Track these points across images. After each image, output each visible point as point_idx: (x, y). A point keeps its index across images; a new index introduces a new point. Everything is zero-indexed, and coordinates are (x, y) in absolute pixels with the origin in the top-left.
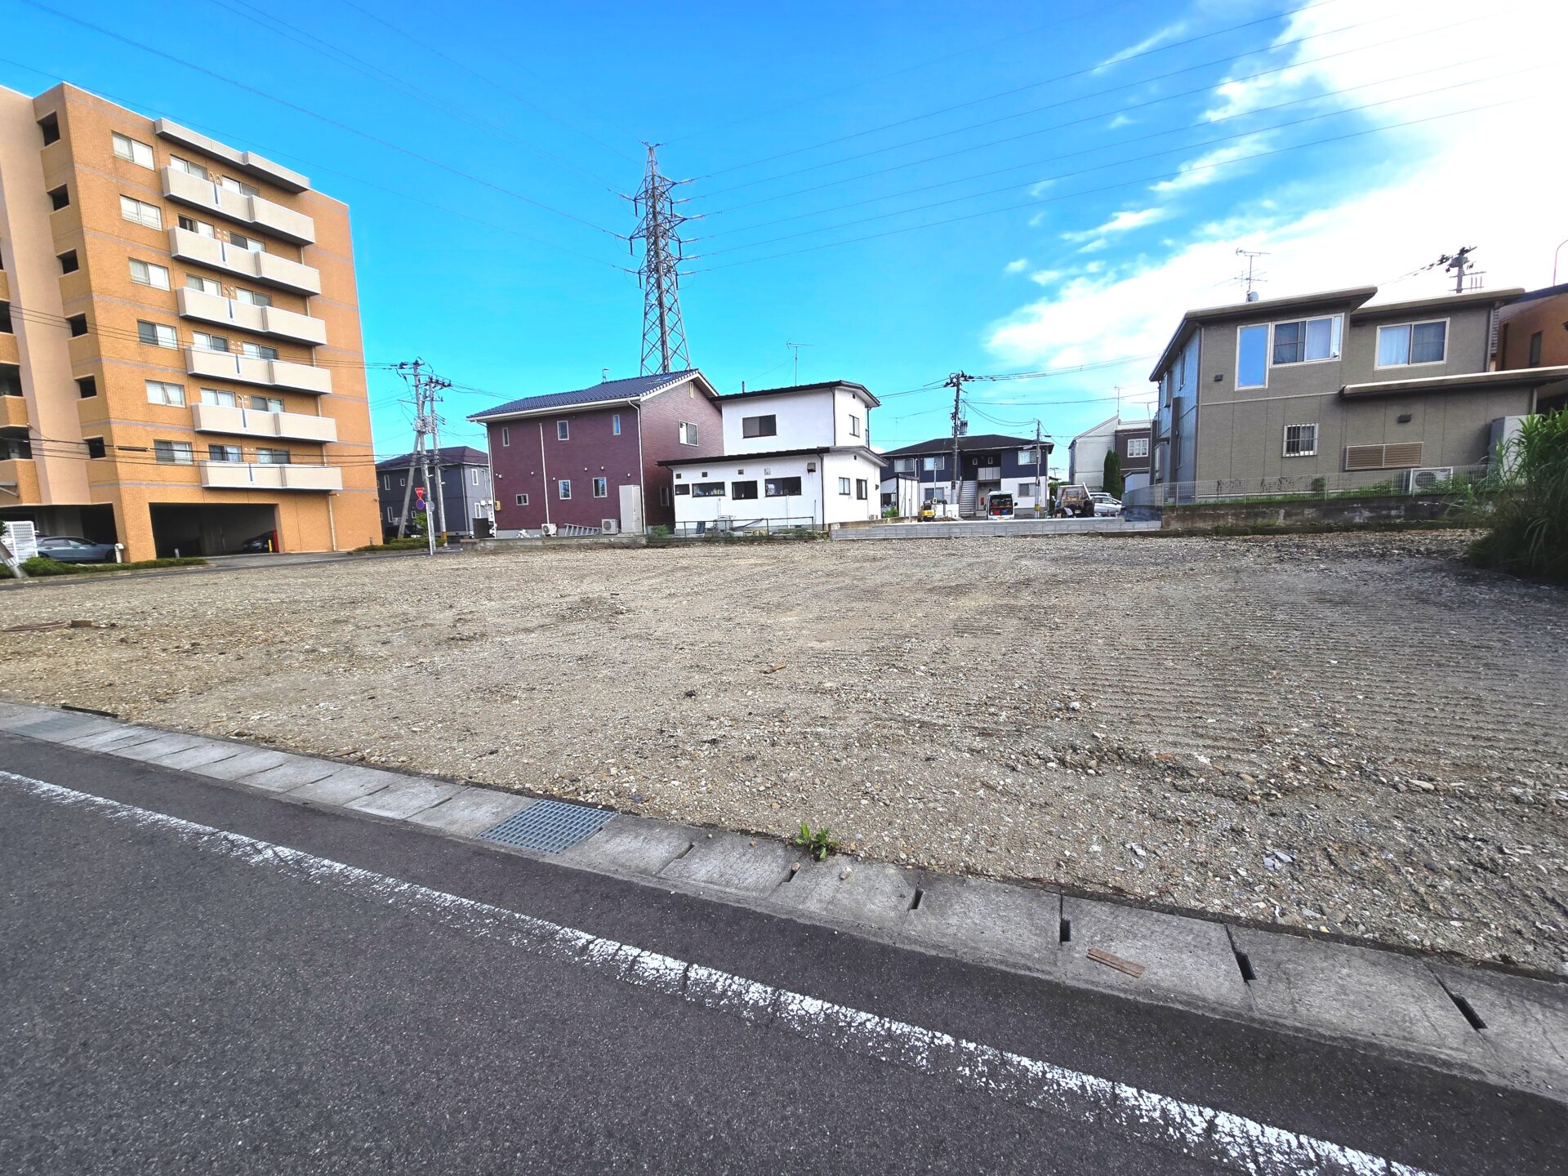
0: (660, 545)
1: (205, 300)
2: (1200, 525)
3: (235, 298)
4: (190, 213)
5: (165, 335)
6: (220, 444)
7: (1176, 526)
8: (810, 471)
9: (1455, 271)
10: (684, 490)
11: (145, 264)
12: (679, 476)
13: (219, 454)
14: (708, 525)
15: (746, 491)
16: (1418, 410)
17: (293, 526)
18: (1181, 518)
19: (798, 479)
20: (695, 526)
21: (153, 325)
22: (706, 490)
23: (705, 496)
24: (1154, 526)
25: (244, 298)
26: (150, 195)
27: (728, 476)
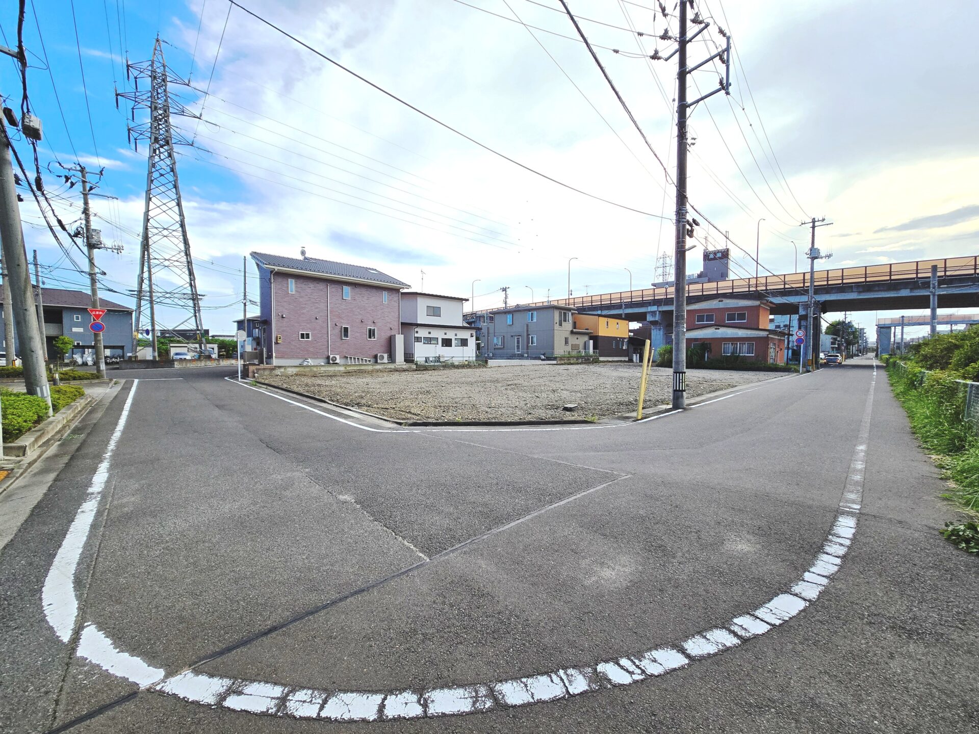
0: (422, 369)
2: (563, 362)
7: (559, 362)
8: (472, 336)
9: (504, 292)
10: (418, 339)
12: (417, 332)
14: (431, 359)
15: (447, 343)
16: (578, 336)
18: (560, 360)
19: (467, 339)
20: (424, 359)
22: (429, 340)
23: (428, 344)
24: (555, 362)
27: (440, 334)
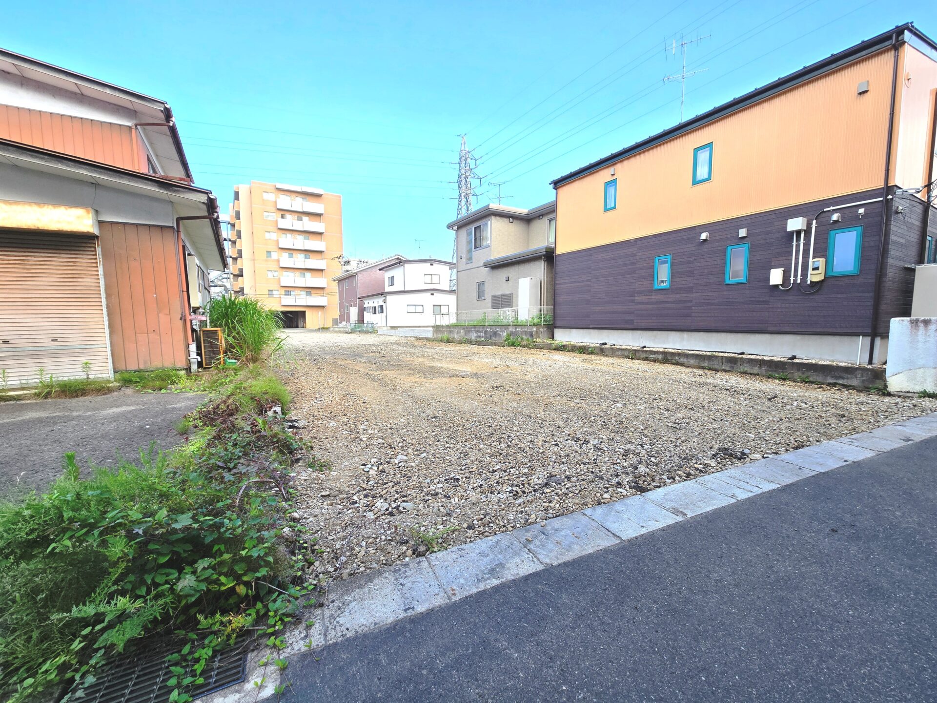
0: (352, 332)
1: (287, 241)
2: (439, 335)
3: (297, 239)
4: (283, 212)
5: (275, 256)
6: (288, 290)
7: (435, 336)
11: (269, 232)
12: (364, 303)
13: (288, 293)
15: (375, 310)
16: (511, 274)
17: (311, 318)
18: (436, 332)
19: (383, 306)
21: (270, 252)
22: (369, 309)
25: (300, 238)
26: (273, 209)
27: (371, 303)
